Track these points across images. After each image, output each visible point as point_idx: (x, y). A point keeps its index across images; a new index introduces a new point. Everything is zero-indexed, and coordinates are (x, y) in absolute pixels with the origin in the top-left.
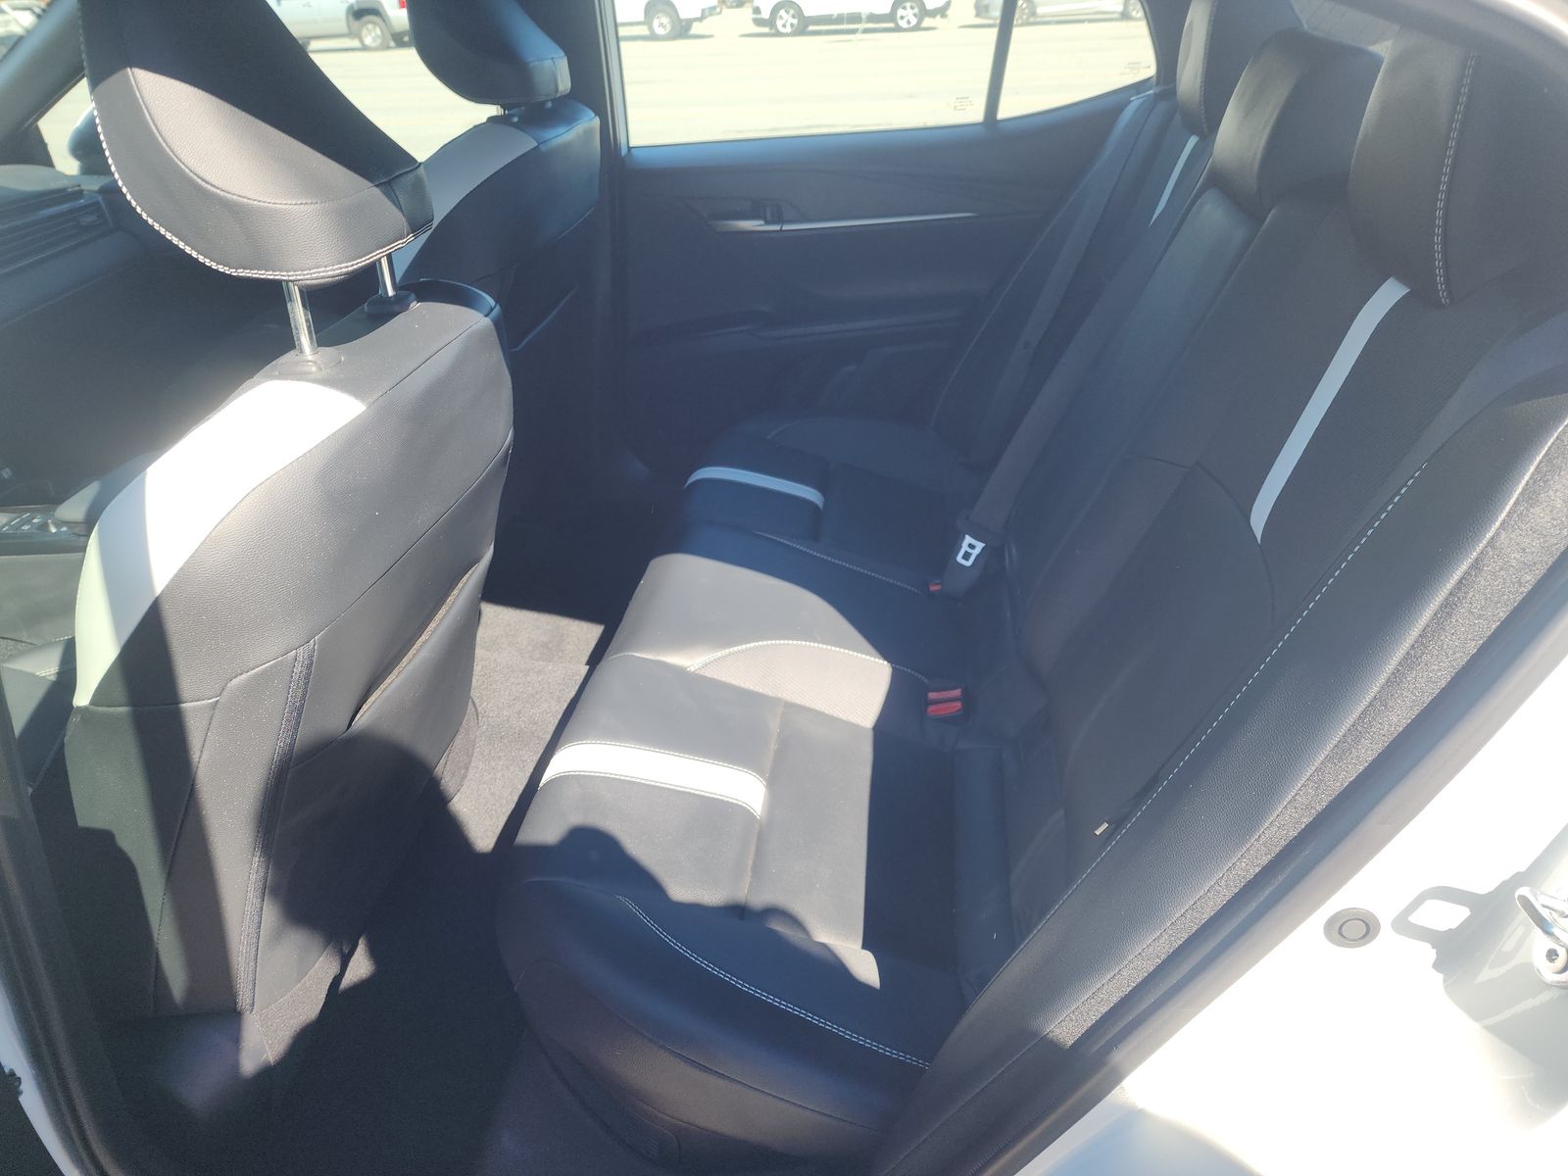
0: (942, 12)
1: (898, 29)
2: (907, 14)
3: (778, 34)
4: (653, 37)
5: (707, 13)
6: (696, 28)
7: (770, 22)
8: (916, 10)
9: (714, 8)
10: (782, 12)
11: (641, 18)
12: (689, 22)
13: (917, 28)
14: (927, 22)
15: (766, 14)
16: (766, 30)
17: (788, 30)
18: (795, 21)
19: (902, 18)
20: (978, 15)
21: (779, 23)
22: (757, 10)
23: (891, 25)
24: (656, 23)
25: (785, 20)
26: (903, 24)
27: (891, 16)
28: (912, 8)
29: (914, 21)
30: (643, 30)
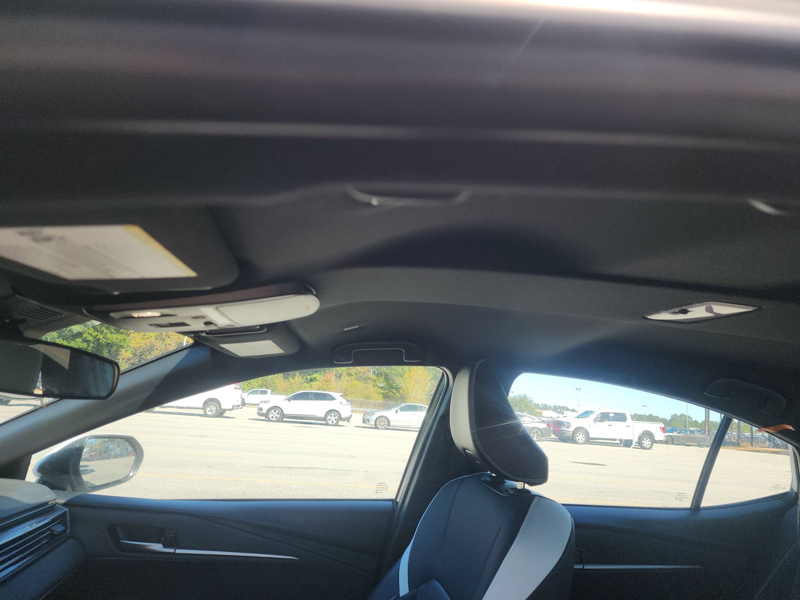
0: (348, 419)
1: (327, 424)
2: (332, 418)
3: (269, 421)
4: (205, 415)
5: (235, 407)
6: (227, 414)
7: (266, 415)
8: (336, 417)
9: (239, 406)
10: (273, 411)
11: (201, 406)
12: (224, 411)
13: (336, 425)
14: (341, 423)
15: (264, 411)
16: (264, 418)
17: (274, 419)
18: (278, 416)
19: (329, 420)
20: (364, 422)
21: (271, 416)
22: (261, 409)
23: (324, 422)
24: (208, 409)
25: (273, 415)
26: (330, 422)
27: (325, 419)
28: (335, 416)
29: (335, 422)
30: (201, 412)
